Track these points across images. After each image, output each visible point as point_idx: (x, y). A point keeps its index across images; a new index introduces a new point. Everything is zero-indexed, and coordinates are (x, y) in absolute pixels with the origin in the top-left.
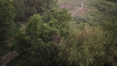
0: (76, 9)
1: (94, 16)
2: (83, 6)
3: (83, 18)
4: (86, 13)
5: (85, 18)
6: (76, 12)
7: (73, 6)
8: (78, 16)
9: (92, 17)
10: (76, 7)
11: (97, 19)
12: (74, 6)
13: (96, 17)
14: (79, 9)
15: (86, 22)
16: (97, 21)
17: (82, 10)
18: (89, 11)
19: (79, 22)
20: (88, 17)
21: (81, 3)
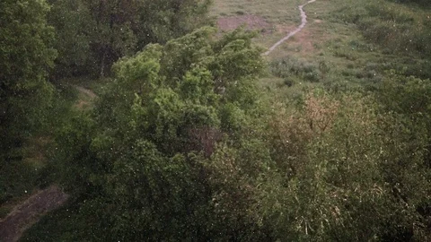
0: (281, 31)
1: (348, 58)
2: (304, 20)
3: (307, 65)
4: (316, 46)
5: (311, 64)
6: (279, 43)
7: (269, 20)
8: (288, 57)
9: (340, 59)
10: (278, 26)
11: (355, 71)
12: (274, 20)
13: (352, 63)
14: (292, 34)
15: (318, 81)
16: (359, 76)
17: (303, 35)
18: (328, 39)
19: (290, 78)
20: (322, 63)
21: (298, 9)
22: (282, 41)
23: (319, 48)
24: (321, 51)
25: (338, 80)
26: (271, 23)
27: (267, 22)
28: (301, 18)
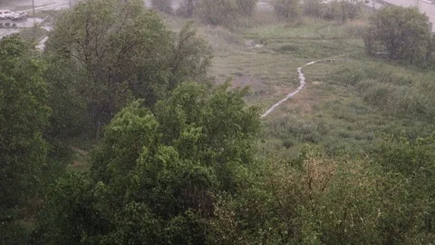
0: (279, 93)
1: (347, 119)
2: (302, 82)
3: (305, 126)
4: (315, 108)
5: (309, 126)
6: (277, 104)
7: (267, 81)
8: (287, 119)
9: (339, 120)
10: (277, 88)
11: (354, 133)
12: (272, 82)
13: (351, 124)
14: (291, 95)
15: (317, 143)
16: (358, 138)
17: (302, 97)
18: (327, 100)
19: (289, 140)
20: (321, 125)
21: (295, 71)
22: (280, 102)
23: (318, 110)
24: (321, 113)
25: (337, 141)
26: (268, 84)
27: (265, 83)
28: (299, 80)
